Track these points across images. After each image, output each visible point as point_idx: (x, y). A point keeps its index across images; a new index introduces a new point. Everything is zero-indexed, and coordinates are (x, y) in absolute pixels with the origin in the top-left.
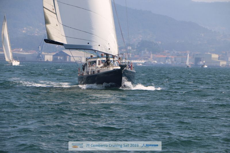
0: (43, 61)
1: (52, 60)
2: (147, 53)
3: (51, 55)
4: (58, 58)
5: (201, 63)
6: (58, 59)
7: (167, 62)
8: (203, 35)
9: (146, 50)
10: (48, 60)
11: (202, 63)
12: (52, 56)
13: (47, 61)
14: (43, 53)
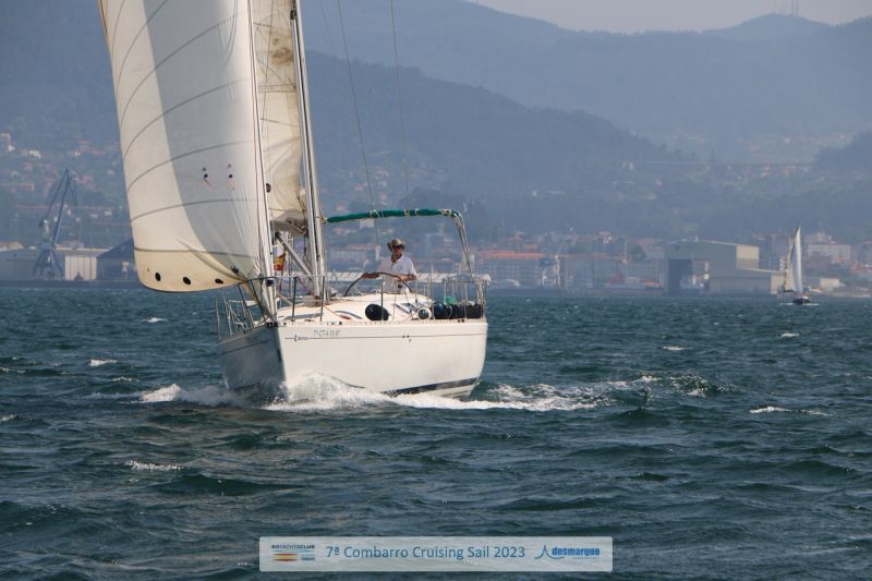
0: (59, 279)
1: (94, 277)
2: (446, 240)
3: (90, 255)
4: (121, 267)
5: (694, 281)
6: (125, 270)
7: (545, 277)
8: (631, 166)
9: (441, 230)
10: (81, 274)
11: (698, 283)
12: (94, 260)
13: (79, 281)
14: (59, 248)
